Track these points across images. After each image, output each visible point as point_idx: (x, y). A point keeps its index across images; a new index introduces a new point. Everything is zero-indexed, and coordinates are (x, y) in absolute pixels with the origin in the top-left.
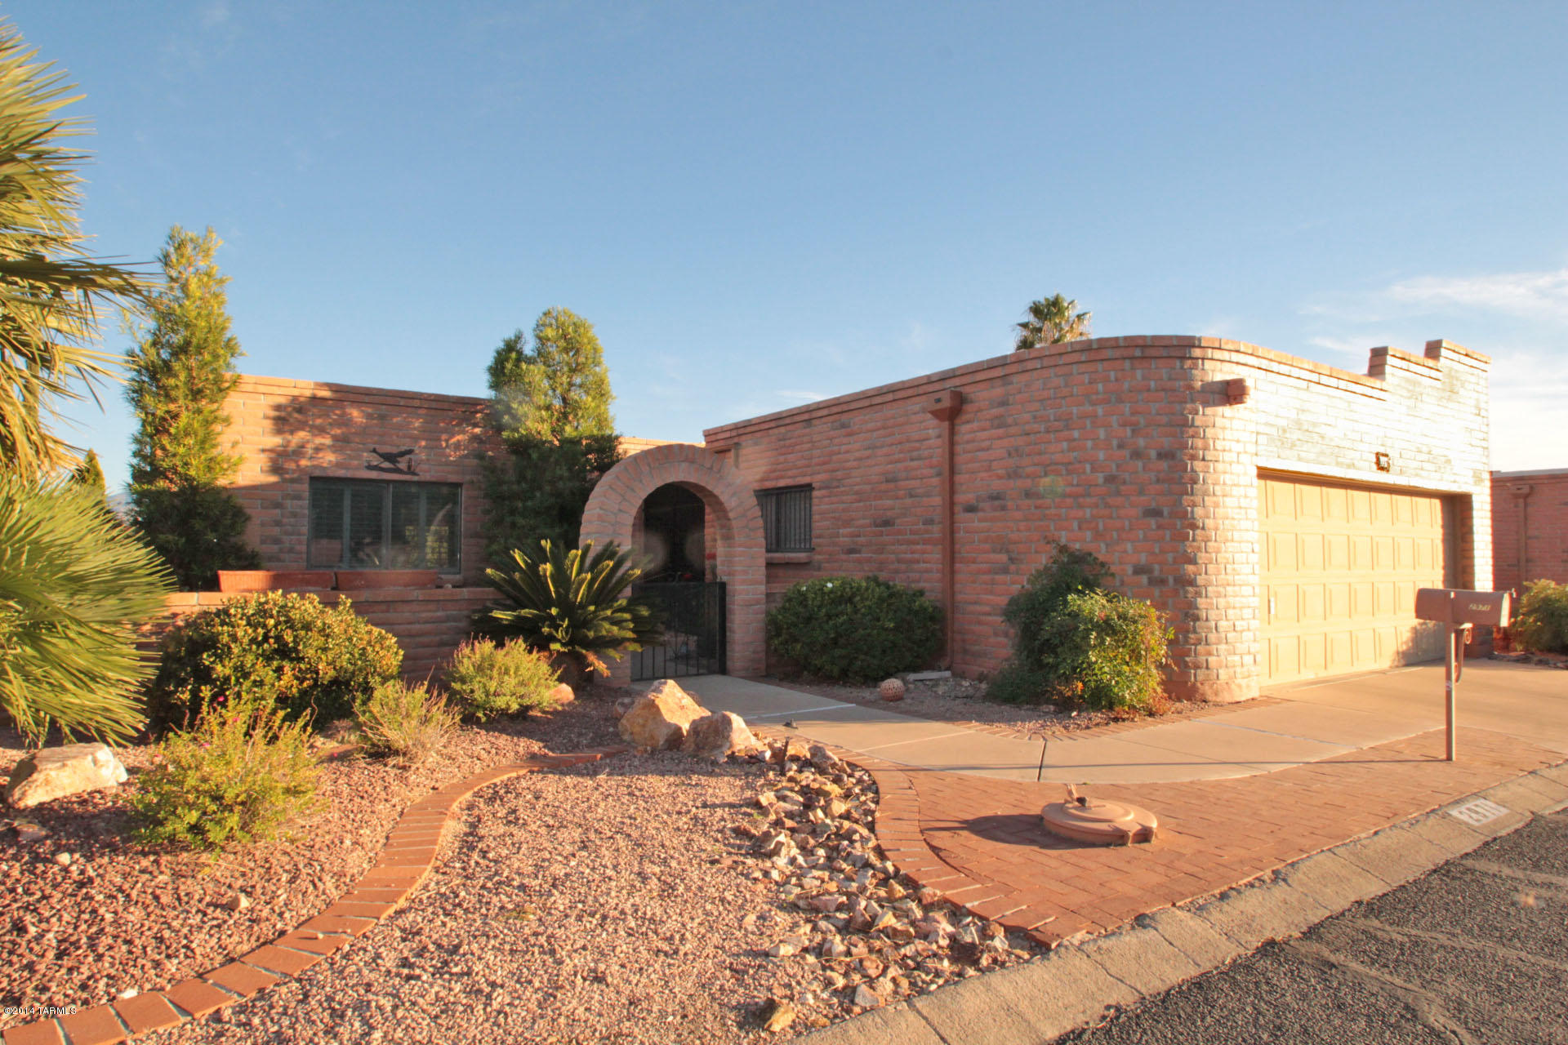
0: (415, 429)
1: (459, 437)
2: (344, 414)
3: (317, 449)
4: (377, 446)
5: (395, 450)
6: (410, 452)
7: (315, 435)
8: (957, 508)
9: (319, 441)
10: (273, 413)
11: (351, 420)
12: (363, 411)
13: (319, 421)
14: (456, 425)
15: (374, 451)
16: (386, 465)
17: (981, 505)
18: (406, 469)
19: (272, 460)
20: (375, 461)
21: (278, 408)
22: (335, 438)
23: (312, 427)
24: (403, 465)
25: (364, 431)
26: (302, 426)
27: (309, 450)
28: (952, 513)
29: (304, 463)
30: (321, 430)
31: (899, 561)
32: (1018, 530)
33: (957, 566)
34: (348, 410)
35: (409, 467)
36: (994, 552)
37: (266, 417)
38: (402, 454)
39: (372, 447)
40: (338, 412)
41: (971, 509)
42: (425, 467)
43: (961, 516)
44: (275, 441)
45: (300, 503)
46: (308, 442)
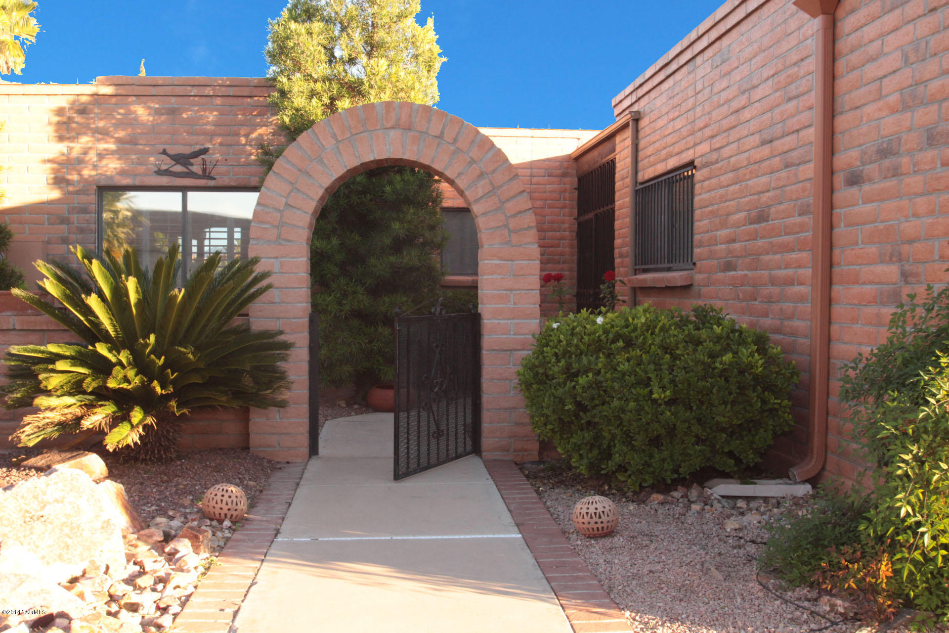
0: (208, 123)
1: (262, 130)
2: (129, 112)
3: (101, 156)
4: (166, 147)
5: (187, 150)
6: (205, 151)
7: (99, 140)
8: (839, 179)
9: (102, 146)
10: (56, 119)
11: (136, 119)
12: (150, 108)
13: (101, 124)
14: (259, 115)
15: (164, 152)
16: (179, 168)
17: (869, 168)
18: (200, 173)
19: (55, 171)
20: (167, 163)
21: (60, 112)
22: (119, 141)
23: (97, 131)
24: (196, 168)
25: (152, 130)
26: (84, 129)
27: (92, 156)
28: (831, 190)
29: (86, 173)
30: (103, 133)
31: (773, 281)
32: (916, 215)
33: (836, 288)
34: (133, 108)
35: (204, 170)
36: (882, 262)
37: (50, 124)
38: (196, 155)
39: (161, 148)
40: (122, 111)
41: (854, 180)
42: (221, 169)
43: (843, 194)
44: (58, 149)
45: (87, 216)
46: (90, 148)
